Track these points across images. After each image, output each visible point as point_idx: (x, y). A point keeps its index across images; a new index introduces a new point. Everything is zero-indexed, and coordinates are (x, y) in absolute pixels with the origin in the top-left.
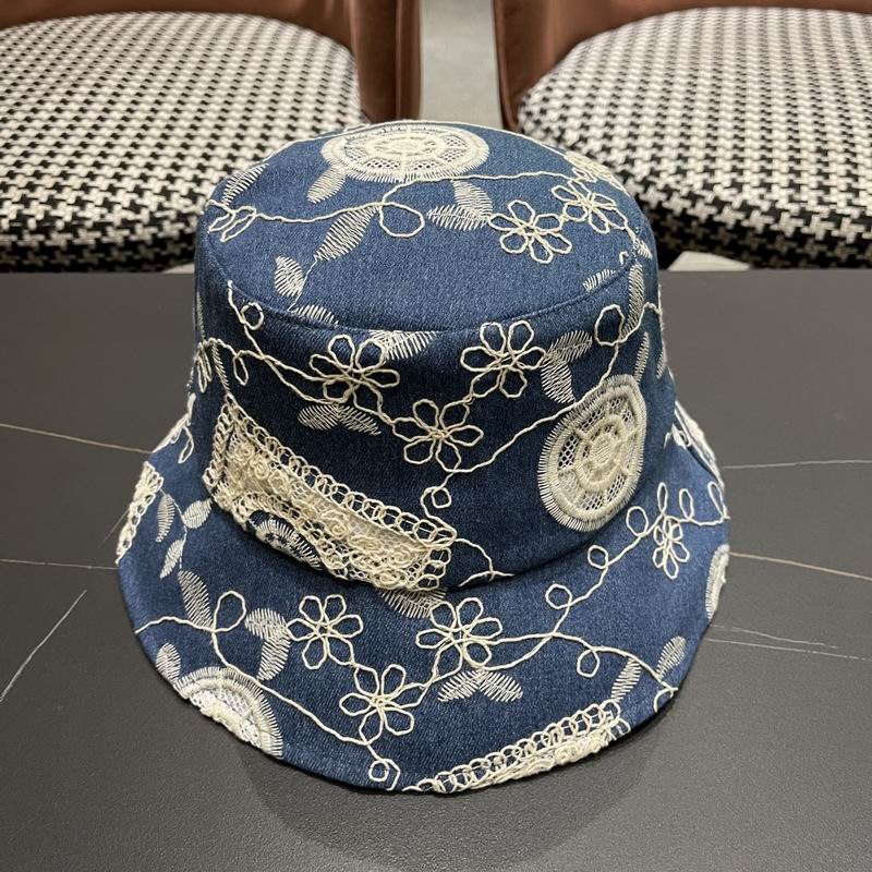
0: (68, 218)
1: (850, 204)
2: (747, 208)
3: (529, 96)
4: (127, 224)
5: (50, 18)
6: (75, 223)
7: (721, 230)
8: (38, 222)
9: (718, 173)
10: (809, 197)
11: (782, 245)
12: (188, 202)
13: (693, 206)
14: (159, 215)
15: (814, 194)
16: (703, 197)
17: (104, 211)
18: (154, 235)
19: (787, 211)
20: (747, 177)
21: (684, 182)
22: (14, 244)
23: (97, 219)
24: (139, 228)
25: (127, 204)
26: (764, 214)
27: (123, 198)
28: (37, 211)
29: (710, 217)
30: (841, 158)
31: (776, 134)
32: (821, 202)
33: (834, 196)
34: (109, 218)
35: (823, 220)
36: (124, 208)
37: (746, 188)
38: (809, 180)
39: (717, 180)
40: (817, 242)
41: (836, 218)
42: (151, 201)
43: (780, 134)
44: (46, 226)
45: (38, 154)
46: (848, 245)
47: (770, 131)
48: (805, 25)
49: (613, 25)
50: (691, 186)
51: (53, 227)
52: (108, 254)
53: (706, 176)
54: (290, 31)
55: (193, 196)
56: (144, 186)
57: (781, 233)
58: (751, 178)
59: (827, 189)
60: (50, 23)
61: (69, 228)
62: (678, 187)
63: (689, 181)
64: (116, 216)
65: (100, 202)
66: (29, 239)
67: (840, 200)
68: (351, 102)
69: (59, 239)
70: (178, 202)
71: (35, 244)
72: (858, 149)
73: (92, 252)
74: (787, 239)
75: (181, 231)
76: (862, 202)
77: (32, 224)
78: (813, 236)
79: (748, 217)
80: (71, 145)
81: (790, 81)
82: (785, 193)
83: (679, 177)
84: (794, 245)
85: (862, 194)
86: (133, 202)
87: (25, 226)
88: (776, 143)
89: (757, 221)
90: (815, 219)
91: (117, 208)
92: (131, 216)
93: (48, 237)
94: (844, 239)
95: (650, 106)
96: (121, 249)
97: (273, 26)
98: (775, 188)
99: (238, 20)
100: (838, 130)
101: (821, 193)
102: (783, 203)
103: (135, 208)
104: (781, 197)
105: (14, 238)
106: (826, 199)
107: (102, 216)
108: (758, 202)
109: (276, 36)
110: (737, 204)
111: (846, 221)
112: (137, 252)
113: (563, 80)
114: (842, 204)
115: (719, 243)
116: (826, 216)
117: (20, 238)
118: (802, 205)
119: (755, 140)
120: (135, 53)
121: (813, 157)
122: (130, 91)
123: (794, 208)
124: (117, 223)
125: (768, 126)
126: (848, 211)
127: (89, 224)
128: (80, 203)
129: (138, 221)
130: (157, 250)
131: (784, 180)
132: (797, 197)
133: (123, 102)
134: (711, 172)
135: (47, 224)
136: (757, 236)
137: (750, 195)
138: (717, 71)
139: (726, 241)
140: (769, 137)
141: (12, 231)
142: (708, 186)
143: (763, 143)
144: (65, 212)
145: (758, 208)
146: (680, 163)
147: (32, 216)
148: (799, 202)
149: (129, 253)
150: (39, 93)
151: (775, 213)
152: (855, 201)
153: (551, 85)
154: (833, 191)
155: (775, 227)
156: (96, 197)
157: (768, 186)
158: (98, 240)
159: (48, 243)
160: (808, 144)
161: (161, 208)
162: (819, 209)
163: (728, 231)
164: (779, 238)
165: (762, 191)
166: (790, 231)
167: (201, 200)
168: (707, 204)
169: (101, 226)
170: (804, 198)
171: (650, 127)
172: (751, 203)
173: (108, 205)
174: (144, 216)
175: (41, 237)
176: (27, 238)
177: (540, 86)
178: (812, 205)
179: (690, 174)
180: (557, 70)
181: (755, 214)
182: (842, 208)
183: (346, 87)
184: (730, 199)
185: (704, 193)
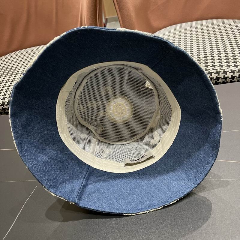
1: (213, 69)
30: (210, 58)
33: (209, 68)
46: (214, 79)
67: (211, 69)
72: (215, 55)
106: (207, 69)
111: (213, 74)
114: (211, 70)
121: (203, 59)
126: (213, 71)
152: (215, 68)
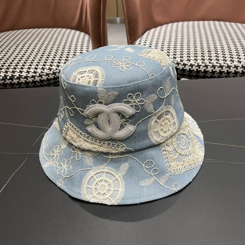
0: (18, 76)
2: (192, 65)
3: (135, 43)
4: (33, 77)
5: (10, 30)
6: (19, 77)
7: (186, 71)
8: (10, 77)
9: (184, 57)
10: (207, 62)
11: (201, 74)
12: (49, 71)
13: (178, 66)
14: (41, 74)
15: (208, 61)
16: (181, 63)
17: (27, 73)
18: (40, 79)
19: (202, 65)
20: (191, 58)
21: (176, 60)
22: (3, 83)
23: (25, 75)
24: (36, 77)
25: (33, 72)
26: (196, 66)
27: (32, 70)
28: (10, 74)
29: (183, 68)
31: (198, 48)
32: (210, 63)
34: (28, 75)
35: (211, 67)
36: (32, 73)
37: (191, 60)
38: (207, 58)
39: (184, 59)
40: (210, 73)
41: (214, 66)
42: (39, 71)
43: (199, 48)
44: (12, 78)
45: (9, 61)
47: (196, 47)
48: (204, 25)
49: (156, 26)
50: (177, 61)
51: (14, 78)
52: (28, 84)
53: (181, 58)
54: (73, 31)
55: (50, 69)
56: (37, 67)
57: (201, 71)
58: (192, 58)
59: (211, 60)
60: (10, 32)
61: (18, 78)
62: (174, 61)
63: (177, 60)
64: (30, 75)
65: (26, 71)
66: (8, 82)
68: (90, 46)
69: (15, 81)
70: (46, 71)
71: (9, 83)
73: (24, 84)
74: (202, 72)
75: (47, 78)
76: (220, 62)
77: (8, 77)
78: (209, 71)
79: (192, 68)
80: (18, 59)
81: (200, 37)
82: (201, 61)
83: (174, 59)
84: (204, 74)
85: (220, 60)
86: (34, 71)
87: (6, 78)
88: (198, 50)
89: (195, 68)
90: (209, 67)
91: (30, 73)
92: (34, 74)
93: (12, 81)
94: (216, 72)
95: (166, 43)
96: (31, 83)
97: (69, 30)
98: (198, 60)
99: (60, 29)
100: (213, 47)
101: (210, 61)
102: (200, 64)
103: (35, 72)
104: (200, 62)
105: (3, 81)
107: (27, 75)
108: (194, 64)
109: (70, 32)
110: (189, 64)
112: (36, 84)
113: (144, 39)
115: (186, 75)
116: (211, 66)
117: (5, 81)
118: (205, 64)
119: (193, 50)
120: (33, 37)
122: (33, 46)
123: (203, 65)
124: (31, 76)
125: (196, 46)
127: (23, 77)
128: (21, 72)
129: (36, 76)
130: (41, 83)
131: (200, 58)
132: (204, 62)
133: (31, 48)
134: (182, 57)
135: (12, 77)
136: (195, 72)
137: (192, 62)
138: (182, 35)
139: (187, 74)
140: (196, 49)
141: (3, 79)
142: (181, 61)
143: (194, 50)
144: (17, 74)
145: (194, 65)
146: (174, 56)
147: (8, 76)
148: (205, 63)
149: (34, 84)
150: (9, 47)
151: (199, 66)
153: (141, 40)
154: (213, 60)
155: (199, 70)
156: (25, 70)
157: (197, 60)
158: (25, 81)
159: (13, 82)
160: (206, 50)
161: (42, 72)
162: (209, 64)
163: (188, 71)
164: (200, 72)
165: (195, 61)
166: (203, 70)
167: (52, 70)
168: (182, 65)
169: (26, 77)
170: (206, 62)
171: (166, 48)
172: (193, 64)
173: (28, 72)
174: (38, 74)
175: (11, 81)
176: (7, 81)
177: (138, 41)
178: (208, 64)
179: (177, 58)
180: (142, 37)
181: (194, 67)
182: (215, 64)
183: (88, 43)
184: (187, 63)
185: (181, 62)
